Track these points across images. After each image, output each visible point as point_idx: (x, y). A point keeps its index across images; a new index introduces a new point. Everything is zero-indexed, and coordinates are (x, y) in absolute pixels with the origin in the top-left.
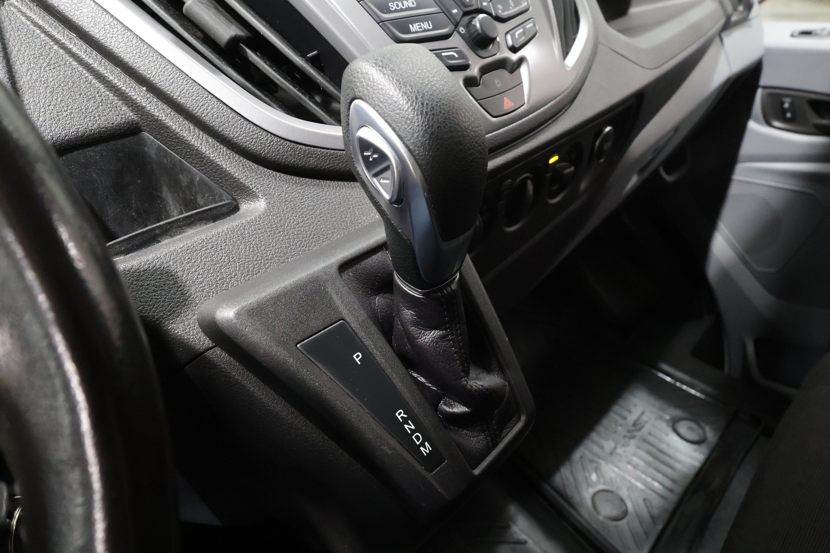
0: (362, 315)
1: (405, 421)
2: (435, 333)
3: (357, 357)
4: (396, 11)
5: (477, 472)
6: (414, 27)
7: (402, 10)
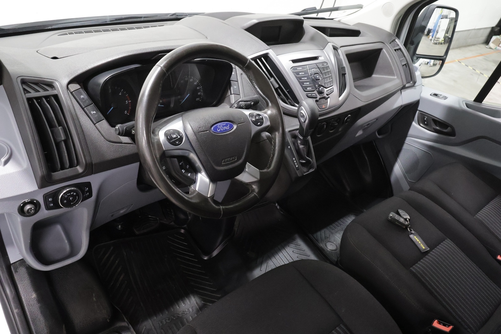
0: (291, 141)
1: (295, 160)
2: (303, 146)
3: (289, 147)
4: (305, 85)
5: (304, 174)
6: (308, 88)
7: (306, 85)
